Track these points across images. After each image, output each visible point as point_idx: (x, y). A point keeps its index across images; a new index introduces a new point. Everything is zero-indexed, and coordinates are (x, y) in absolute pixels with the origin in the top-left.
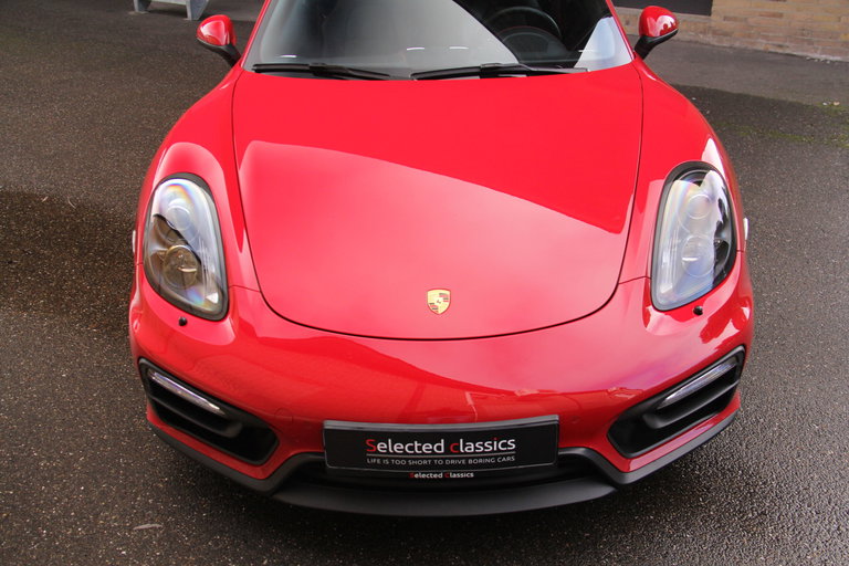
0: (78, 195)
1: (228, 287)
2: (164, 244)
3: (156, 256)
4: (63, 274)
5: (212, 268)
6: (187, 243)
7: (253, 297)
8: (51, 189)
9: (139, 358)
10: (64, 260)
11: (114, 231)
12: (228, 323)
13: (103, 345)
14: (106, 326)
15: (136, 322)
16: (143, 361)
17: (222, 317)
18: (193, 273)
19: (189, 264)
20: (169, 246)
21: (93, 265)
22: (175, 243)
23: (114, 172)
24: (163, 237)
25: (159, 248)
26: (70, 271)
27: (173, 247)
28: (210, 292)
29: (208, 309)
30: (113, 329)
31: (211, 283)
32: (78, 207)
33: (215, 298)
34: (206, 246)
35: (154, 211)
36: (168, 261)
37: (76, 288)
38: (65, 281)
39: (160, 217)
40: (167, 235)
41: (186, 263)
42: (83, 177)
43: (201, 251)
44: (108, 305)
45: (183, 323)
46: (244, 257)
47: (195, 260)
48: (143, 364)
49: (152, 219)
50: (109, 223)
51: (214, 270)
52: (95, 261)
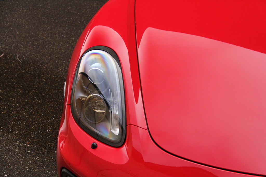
0: (24, 54)
1: (126, 125)
2: (85, 92)
3: (79, 100)
4: (11, 106)
5: (117, 111)
6: (100, 93)
7: (143, 133)
8: (6, 49)
9: (62, 168)
10: (12, 97)
11: (46, 80)
12: (124, 149)
13: (34, 156)
14: (37, 143)
15: (62, 142)
16: (64, 170)
17: (121, 144)
18: (103, 113)
19: (100, 107)
20: (89, 94)
21: (32, 101)
22: (92, 93)
23: (48, 41)
24: (85, 88)
25: (81, 95)
26: (16, 105)
27: (91, 95)
28: (114, 128)
29: (111, 138)
30: (41, 146)
31: (115, 122)
32: (24, 62)
33: (117, 131)
34: (113, 96)
35: (81, 70)
36: (87, 104)
37: (19, 116)
38: (12, 111)
39: (84, 75)
40: (87, 87)
41: (99, 106)
42: (28, 42)
43: (110, 99)
44: (39, 129)
45: (94, 147)
46: (139, 107)
47: (105, 105)
48: (64, 172)
49: (79, 76)
50: (43, 74)
51: (117, 113)
52: (33, 99)
